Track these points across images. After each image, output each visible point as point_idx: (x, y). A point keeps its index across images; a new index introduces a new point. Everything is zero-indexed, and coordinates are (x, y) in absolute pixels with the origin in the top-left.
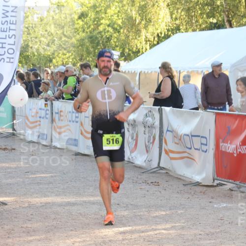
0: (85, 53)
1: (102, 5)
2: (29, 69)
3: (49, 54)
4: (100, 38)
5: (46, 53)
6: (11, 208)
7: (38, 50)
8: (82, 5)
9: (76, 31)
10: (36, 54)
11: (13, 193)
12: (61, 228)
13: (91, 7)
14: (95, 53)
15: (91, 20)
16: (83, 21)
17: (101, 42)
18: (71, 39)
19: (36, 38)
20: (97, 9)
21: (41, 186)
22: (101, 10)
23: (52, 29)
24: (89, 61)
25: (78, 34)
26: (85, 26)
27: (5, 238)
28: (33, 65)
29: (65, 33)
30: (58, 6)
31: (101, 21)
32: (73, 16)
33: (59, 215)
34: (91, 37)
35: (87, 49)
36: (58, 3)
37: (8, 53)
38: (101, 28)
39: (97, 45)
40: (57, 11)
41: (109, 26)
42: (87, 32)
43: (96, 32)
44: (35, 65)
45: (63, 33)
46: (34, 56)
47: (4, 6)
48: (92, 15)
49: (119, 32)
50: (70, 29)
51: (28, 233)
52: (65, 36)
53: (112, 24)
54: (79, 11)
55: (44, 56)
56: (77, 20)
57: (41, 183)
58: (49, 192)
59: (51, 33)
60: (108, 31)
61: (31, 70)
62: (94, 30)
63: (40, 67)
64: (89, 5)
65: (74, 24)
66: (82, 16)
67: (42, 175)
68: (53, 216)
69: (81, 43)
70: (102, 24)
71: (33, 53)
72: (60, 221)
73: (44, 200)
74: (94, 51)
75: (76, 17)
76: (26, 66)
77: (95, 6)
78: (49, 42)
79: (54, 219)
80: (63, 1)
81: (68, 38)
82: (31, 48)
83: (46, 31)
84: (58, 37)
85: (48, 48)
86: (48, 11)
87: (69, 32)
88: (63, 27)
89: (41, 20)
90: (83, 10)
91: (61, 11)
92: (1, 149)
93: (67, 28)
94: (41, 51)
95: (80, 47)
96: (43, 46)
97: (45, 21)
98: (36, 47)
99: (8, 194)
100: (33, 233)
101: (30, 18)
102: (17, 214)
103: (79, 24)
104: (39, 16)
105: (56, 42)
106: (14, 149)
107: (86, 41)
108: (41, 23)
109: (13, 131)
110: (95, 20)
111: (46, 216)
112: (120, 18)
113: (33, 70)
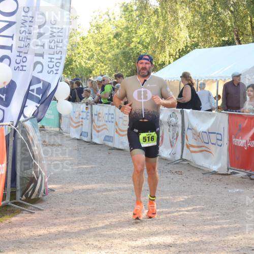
0: (119, 66)
1: (133, 26)
3: (89, 66)
4: (131, 54)
5: (87, 66)
6: (58, 194)
7: (80, 63)
8: (117, 26)
10: (78, 66)
11: (60, 181)
12: (100, 211)
13: (124, 28)
14: (127, 65)
15: (124, 39)
16: (117, 40)
17: (132, 56)
18: (108, 54)
19: (79, 54)
20: (129, 30)
21: (83, 176)
22: (132, 31)
23: (92, 46)
24: (122, 72)
25: (114, 50)
26: (120, 44)
28: (76, 75)
29: (103, 49)
30: (97, 27)
31: (133, 40)
32: (109, 35)
33: (98, 200)
34: (124, 53)
35: (121, 62)
36: (97, 25)
37: (56, 66)
38: (132, 45)
39: (129, 60)
40: (96, 32)
41: (139, 43)
42: (121, 49)
43: (128, 48)
44: (78, 76)
45: (101, 50)
46: (77, 68)
47: (51, 28)
48: (125, 35)
49: (147, 48)
50: (106, 46)
51: (73, 214)
52: (103, 52)
53: (141, 42)
54: (115, 32)
55: (85, 69)
56: (113, 39)
57: (82, 173)
58: (90, 180)
59: (92, 50)
60: (138, 48)
61: (75, 80)
62: (126, 47)
63: (82, 77)
64: (123, 27)
65: (110, 43)
66: (117, 35)
67: (84, 166)
68: (93, 200)
69: (116, 57)
70: (133, 42)
71: (76, 66)
72: (99, 205)
73: (85, 187)
74: (127, 64)
75: (112, 36)
76: (70, 77)
77: (127, 28)
78: (89, 57)
79: (94, 203)
80: (101, 24)
81: (105, 53)
82: (75, 61)
83: (87, 48)
84: (97, 52)
85: (89, 62)
86: (89, 32)
87: (105, 49)
88: (101, 44)
89: (83, 39)
90: (117, 31)
91: (99, 32)
92: (49, 145)
93: (104, 45)
94: (83, 64)
95: (115, 61)
96: (84, 60)
97: (86, 40)
98: (79, 61)
99: (55, 182)
100: (76, 215)
101: (74, 37)
102: (63, 199)
103: (114, 42)
104: (81, 36)
105: (95, 57)
106: (61, 145)
107: (120, 55)
108: (83, 41)
109: (60, 130)
110: (127, 39)
111: (88, 201)
112: (148, 37)
113: (76, 79)
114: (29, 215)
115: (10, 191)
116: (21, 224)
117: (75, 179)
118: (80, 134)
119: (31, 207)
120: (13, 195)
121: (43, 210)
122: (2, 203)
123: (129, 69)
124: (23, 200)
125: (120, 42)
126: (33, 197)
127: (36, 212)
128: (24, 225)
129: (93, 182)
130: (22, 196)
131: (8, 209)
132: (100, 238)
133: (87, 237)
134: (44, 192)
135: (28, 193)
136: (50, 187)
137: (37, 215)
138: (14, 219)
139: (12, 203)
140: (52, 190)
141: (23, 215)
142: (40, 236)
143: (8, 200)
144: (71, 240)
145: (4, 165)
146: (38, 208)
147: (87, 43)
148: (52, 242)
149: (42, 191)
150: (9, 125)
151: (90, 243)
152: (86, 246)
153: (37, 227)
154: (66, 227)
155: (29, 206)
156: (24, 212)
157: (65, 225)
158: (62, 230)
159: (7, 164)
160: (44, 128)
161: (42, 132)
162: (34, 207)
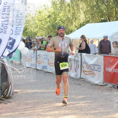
0: (50, 31)
1: (57, 12)
2: (27, 38)
3: (35, 31)
4: (56, 25)
5: (34, 31)
6: (19, 95)
8: (49, 12)
9: (47, 22)
10: (30, 31)
11: (20, 88)
12: (40, 103)
13: (53, 13)
14: (54, 31)
15: (52, 18)
16: (49, 18)
17: (57, 27)
18: (45, 25)
19: (30, 25)
21: (32, 85)
22: (56, 14)
23: (37, 22)
24: (51, 34)
25: (47, 23)
26: (50, 20)
27: (17, 107)
28: (29, 36)
30: (39, 12)
31: (57, 19)
32: (45, 16)
33: (39, 97)
34: (53, 25)
35: (51, 29)
36: (40, 11)
37: (18, 31)
38: (57, 21)
39: (55, 28)
40: (39, 14)
41: (60, 20)
42: (51, 23)
43: (54, 23)
44: (30, 36)
45: (41, 23)
46: (29, 32)
48: (53, 16)
49: (64, 23)
50: (44, 22)
51: (26, 104)
52: (42, 24)
54: (48, 14)
55: (33, 32)
57: (32, 84)
58: (35, 88)
60: (60, 23)
61: (28, 38)
63: (32, 37)
64: (52, 12)
65: (46, 20)
66: (49, 16)
68: (37, 98)
69: (49, 27)
71: (29, 31)
72: (40, 100)
73: (33, 91)
74: (54, 30)
75: (47, 17)
76: (26, 37)
77: (54, 13)
78: (35, 27)
79: (37, 99)
80: (41, 11)
82: (28, 29)
83: (34, 22)
84: (39, 25)
85: (35, 29)
86: (35, 15)
87: (43, 23)
88: (41, 21)
91: (41, 14)
95: (48, 29)
96: (33, 29)
97: (34, 19)
98: (30, 29)
99: (18, 88)
100: (28, 105)
101: (28, 17)
102: (22, 97)
103: (48, 19)
104: (32, 16)
105: (38, 27)
107: (51, 26)
108: (32, 19)
109: (20, 63)
110: (54, 18)
111: (34, 98)
112: (64, 17)
114: (5, 104)
116: (1, 109)
117: (28, 87)
118: (30, 65)
121: (12, 102)
123: (55, 33)
124: (2, 97)
126: (7, 96)
127: (8, 103)
129: (36, 89)
130: (1, 95)
132: (40, 117)
133: (34, 116)
134: (13, 94)
135: (4, 94)
136: (15, 91)
137: (9, 105)
140: (16, 92)
141: (2, 104)
144: (26, 117)
146: (9, 101)
147: (34, 20)
149: (12, 93)
155: (5, 100)
160: (13, 62)
161: (12, 64)
162: (7, 101)
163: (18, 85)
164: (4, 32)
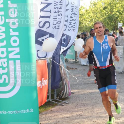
0: (106, 24)
1: (114, 3)
2: (82, 33)
3: (90, 25)
4: (113, 18)
5: (89, 25)
6: (76, 95)
7: (85, 24)
8: (105, 3)
9: (102, 15)
10: (85, 26)
11: (77, 88)
12: (99, 103)
13: (108, 4)
14: (111, 24)
15: (109, 10)
16: (105, 10)
17: (114, 19)
18: (100, 18)
19: (84, 19)
21: (89, 85)
22: (113, 5)
23: (91, 14)
24: (108, 28)
25: (103, 16)
26: (107, 13)
27: (74, 108)
28: (83, 31)
30: (94, 4)
31: (114, 10)
32: (101, 8)
33: (98, 98)
34: (109, 17)
35: (107, 22)
36: (94, 3)
38: (113, 13)
39: (112, 21)
40: (94, 7)
41: (117, 12)
42: (107, 15)
43: (111, 15)
44: (84, 31)
46: (84, 27)
47: (72, 6)
48: (109, 7)
49: (122, 14)
50: (99, 14)
51: (84, 106)
52: (97, 17)
53: (118, 11)
54: (104, 6)
55: (88, 27)
56: (103, 10)
57: (89, 84)
58: (93, 87)
59: (91, 17)
60: (117, 14)
62: (110, 14)
63: (86, 32)
65: (101, 12)
66: (105, 8)
67: (89, 80)
68: (95, 98)
69: (105, 20)
71: (83, 26)
72: (99, 100)
73: (91, 91)
74: (111, 23)
75: (102, 9)
76: (80, 32)
77: (110, 4)
78: (90, 21)
79: (96, 99)
80: (96, 2)
81: (99, 18)
82: (83, 23)
83: (89, 16)
84: (94, 18)
85: (90, 23)
86: (90, 7)
87: (99, 16)
88: (97, 13)
89: (87, 11)
90: (105, 5)
91: (95, 7)
92: (70, 69)
93: (98, 14)
94: (87, 25)
95: (104, 22)
96: (88, 23)
97: (88, 12)
98: (85, 23)
99: (74, 89)
100: (86, 106)
101: (82, 10)
102: (79, 98)
103: (103, 12)
104: (86, 9)
105: (94, 20)
106: (76, 69)
107: (107, 19)
108: (87, 12)
109: (76, 61)
110: (111, 9)
111: (92, 98)
112: (122, 8)
113: (84, 33)
114: (61, 106)
115: (51, 94)
116: (57, 112)
117: (85, 87)
118: (86, 63)
119: (62, 102)
120: (52, 96)
121: (68, 104)
122: (47, 100)
123: (112, 26)
124: (58, 99)
125: (107, 11)
126: (62, 98)
127: (65, 105)
128: (59, 112)
129: (94, 88)
130: (57, 97)
131: (50, 104)
132: (99, 118)
133: (93, 118)
134: (68, 95)
135: (60, 95)
136: (72, 91)
137: (65, 106)
138: (53, 109)
139: (52, 100)
140: (73, 93)
141: (58, 106)
142: (67, 117)
143: (50, 99)
144: (84, 119)
145: (47, 80)
146: (66, 103)
147: (89, 13)
148: (74, 121)
150: (49, 59)
151: (95, 121)
152: (92, 123)
153: (66, 113)
154: (81, 112)
155: (61, 102)
156: (59, 105)
157: (81, 111)
158: (79, 114)
159: (49, 80)
160: (67, 60)
161: (66, 62)
162: (64, 102)
163: (74, 84)
164: (57, 27)
